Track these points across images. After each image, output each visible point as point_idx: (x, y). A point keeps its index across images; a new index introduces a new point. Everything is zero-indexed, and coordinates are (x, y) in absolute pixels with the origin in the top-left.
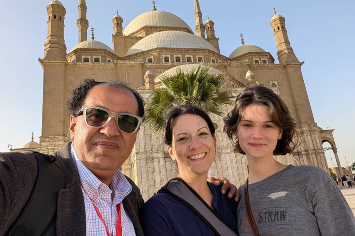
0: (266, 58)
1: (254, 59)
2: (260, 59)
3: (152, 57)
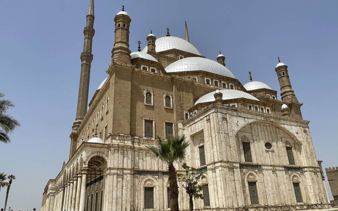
0: (274, 95)
1: (267, 95)
2: (271, 95)
3: (197, 78)
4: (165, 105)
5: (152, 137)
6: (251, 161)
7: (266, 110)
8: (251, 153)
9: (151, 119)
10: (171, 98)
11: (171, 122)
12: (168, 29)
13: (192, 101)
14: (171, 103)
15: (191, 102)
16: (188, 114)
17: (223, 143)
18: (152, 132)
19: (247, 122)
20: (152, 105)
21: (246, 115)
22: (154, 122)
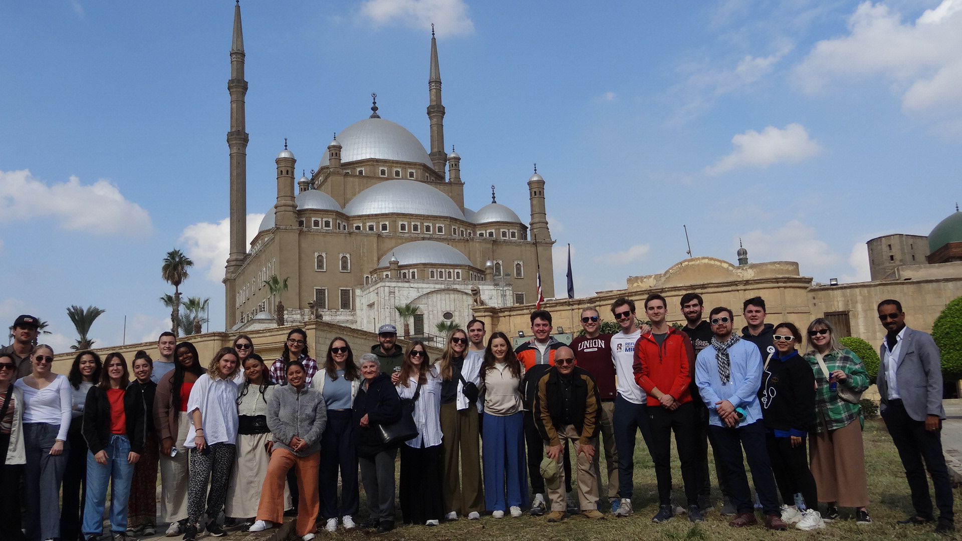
0: (515, 229)
1: (502, 230)
2: (509, 230)
3: (387, 223)
4: (341, 269)
5: (325, 308)
6: (423, 334)
7: (456, 273)
8: (423, 325)
9: (323, 288)
10: (349, 258)
11: (347, 289)
12: (374, 96)
13: (375, 259)
14: (349, 265)
15: (375, 261)
16: (370, 276)
17: (388, 318)
18: (325, 302)
19: (421, 293)
20: (324, 271)
21: (420, 285)
22: (326, 291)
